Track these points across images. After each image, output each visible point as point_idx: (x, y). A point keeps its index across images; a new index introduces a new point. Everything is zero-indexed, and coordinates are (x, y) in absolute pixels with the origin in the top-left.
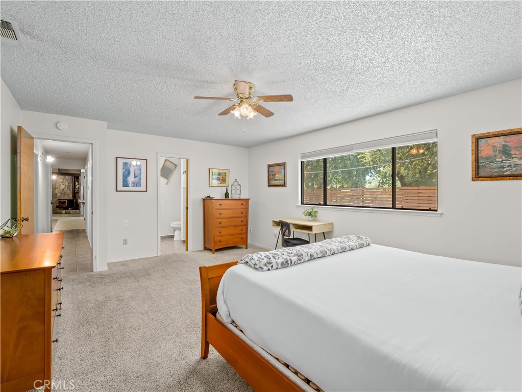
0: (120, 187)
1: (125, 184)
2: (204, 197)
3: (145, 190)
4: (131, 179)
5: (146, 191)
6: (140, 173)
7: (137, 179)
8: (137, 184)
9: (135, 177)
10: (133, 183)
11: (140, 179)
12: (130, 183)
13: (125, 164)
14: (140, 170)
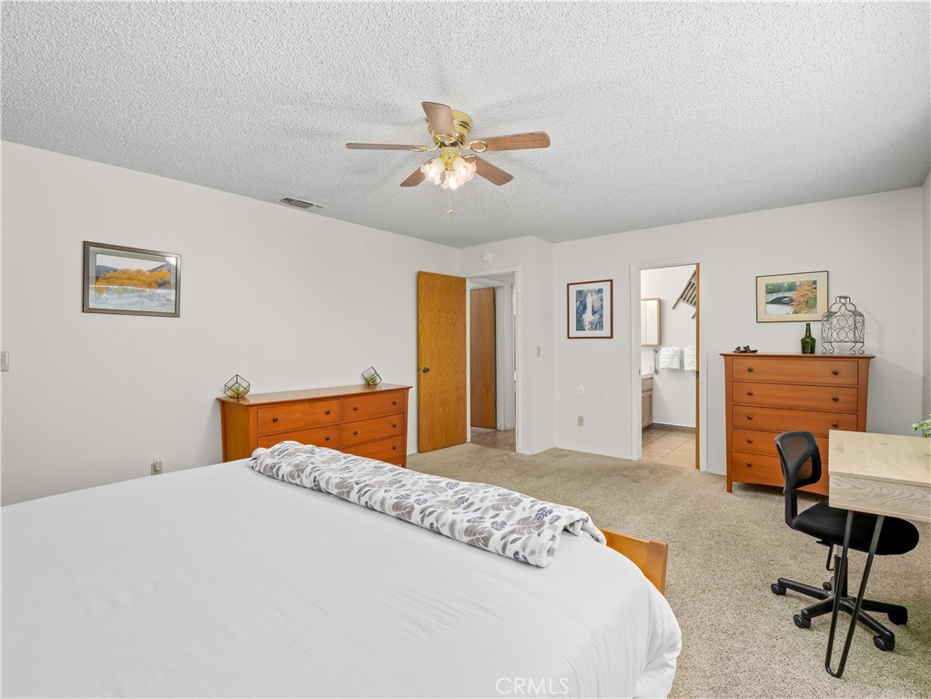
0: (574, 332)
1: (580, 327)
2: (731, 350)
3: (609, 335)
4: (588, 317)
5: (611, 337)
6: (602, 306)
7: (597, 316)
8: (598, 325)
9: (594, 313)
10: (591, 323)
11: (601, 316)
12: (587, 323)
13: (580, 293)
14: (602, 300)
